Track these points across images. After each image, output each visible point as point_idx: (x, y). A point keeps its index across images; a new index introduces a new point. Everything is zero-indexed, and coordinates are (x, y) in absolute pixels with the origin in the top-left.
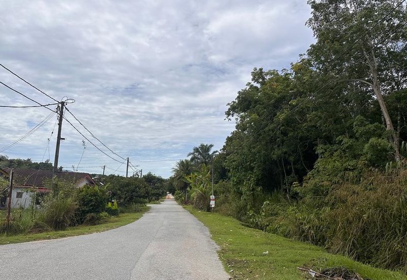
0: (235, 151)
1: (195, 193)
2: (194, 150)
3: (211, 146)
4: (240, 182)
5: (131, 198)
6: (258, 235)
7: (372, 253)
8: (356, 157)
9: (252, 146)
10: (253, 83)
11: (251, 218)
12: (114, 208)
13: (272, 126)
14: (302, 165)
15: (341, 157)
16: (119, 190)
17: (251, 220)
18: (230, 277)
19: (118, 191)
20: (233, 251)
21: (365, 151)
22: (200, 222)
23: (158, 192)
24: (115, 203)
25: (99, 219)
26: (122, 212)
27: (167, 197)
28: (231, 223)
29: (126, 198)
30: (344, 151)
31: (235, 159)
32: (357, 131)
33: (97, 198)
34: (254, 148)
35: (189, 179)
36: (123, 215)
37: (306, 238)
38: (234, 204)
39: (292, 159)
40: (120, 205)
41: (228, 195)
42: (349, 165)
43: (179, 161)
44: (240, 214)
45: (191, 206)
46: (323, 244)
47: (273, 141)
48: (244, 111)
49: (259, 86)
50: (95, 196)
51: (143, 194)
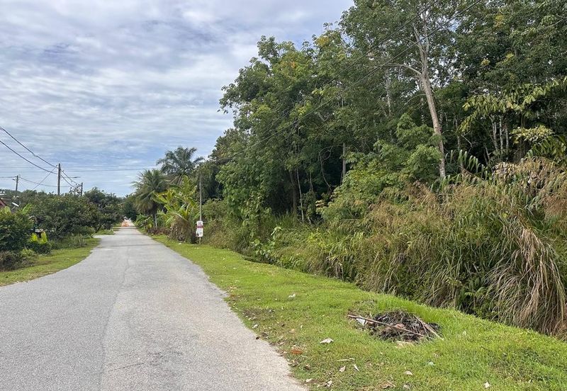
0: (234, 158)
1: (171, 218)
2: (167, 155)
3: (193, 150)
4: (239, 203)
5: (68, 227)
6: (272, 271)
7: (413, 287)
8: (396, 168)
9: (258, 152)
10: (259, 59)
11: (256, 250)
12: (42, 241)
13: (286, 125)
14: (322, 179)
15: (378, 169)
16: (48, 214)
17: (257, 252)
18: (256, 335)
19: (47, 216)
20: (247, 296)
21: (409, 161)
22: (185, 259)
23: (111, 217)
24: (44, 234)
25: (19, 259)
26: (56, 248)
27: (123, 224)
28: (231, 259)
29: (61, 225)
30: (382, 161)
31: (233, 169)
32: (401, 135)
33: (14, 228)
34: (260, 155)
35: (162, 199)
36: (58, 251)
37: (331, 273)
38: (231, 233)
39: (311, 170)
40: (50, 237)
41: (220, 219)
42: (388, 180)
43: (143, 172)
44: (240, 245)
45: (165, 236)
46: (352, 279)
47: (286, 145)
48: (248, 100)
49: (268, 63)
50: (11, 223)
51: (88, 221)
